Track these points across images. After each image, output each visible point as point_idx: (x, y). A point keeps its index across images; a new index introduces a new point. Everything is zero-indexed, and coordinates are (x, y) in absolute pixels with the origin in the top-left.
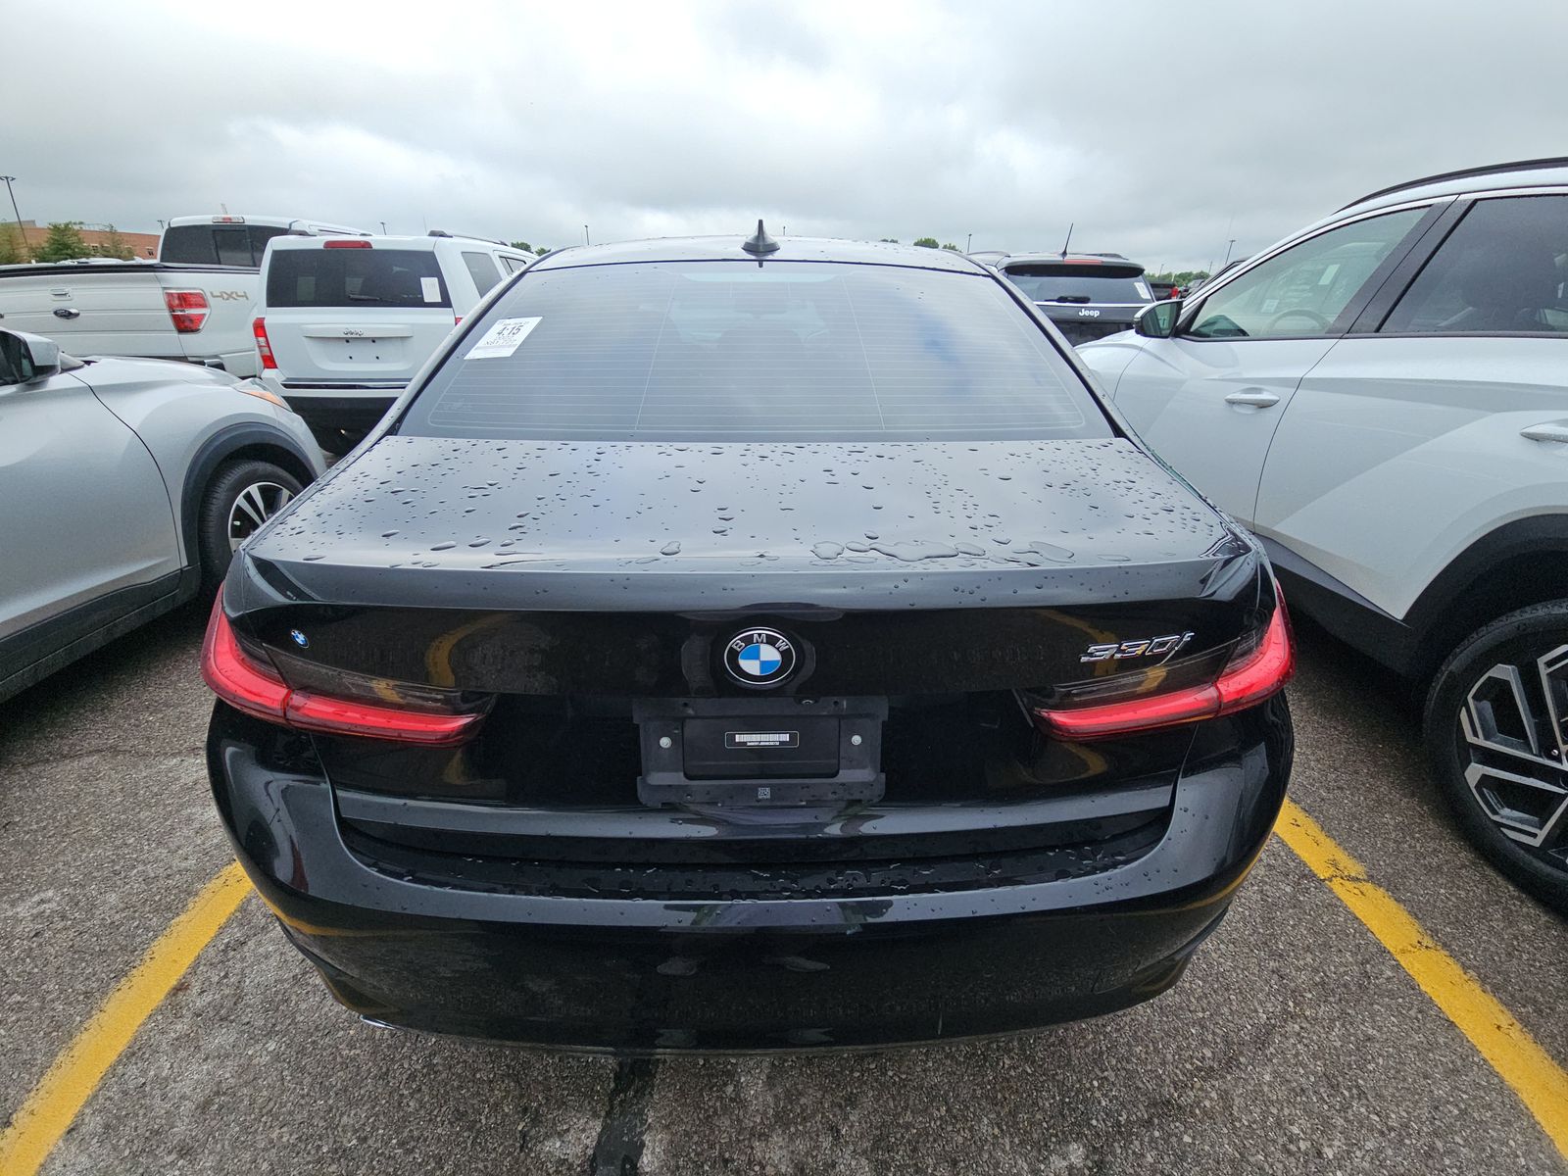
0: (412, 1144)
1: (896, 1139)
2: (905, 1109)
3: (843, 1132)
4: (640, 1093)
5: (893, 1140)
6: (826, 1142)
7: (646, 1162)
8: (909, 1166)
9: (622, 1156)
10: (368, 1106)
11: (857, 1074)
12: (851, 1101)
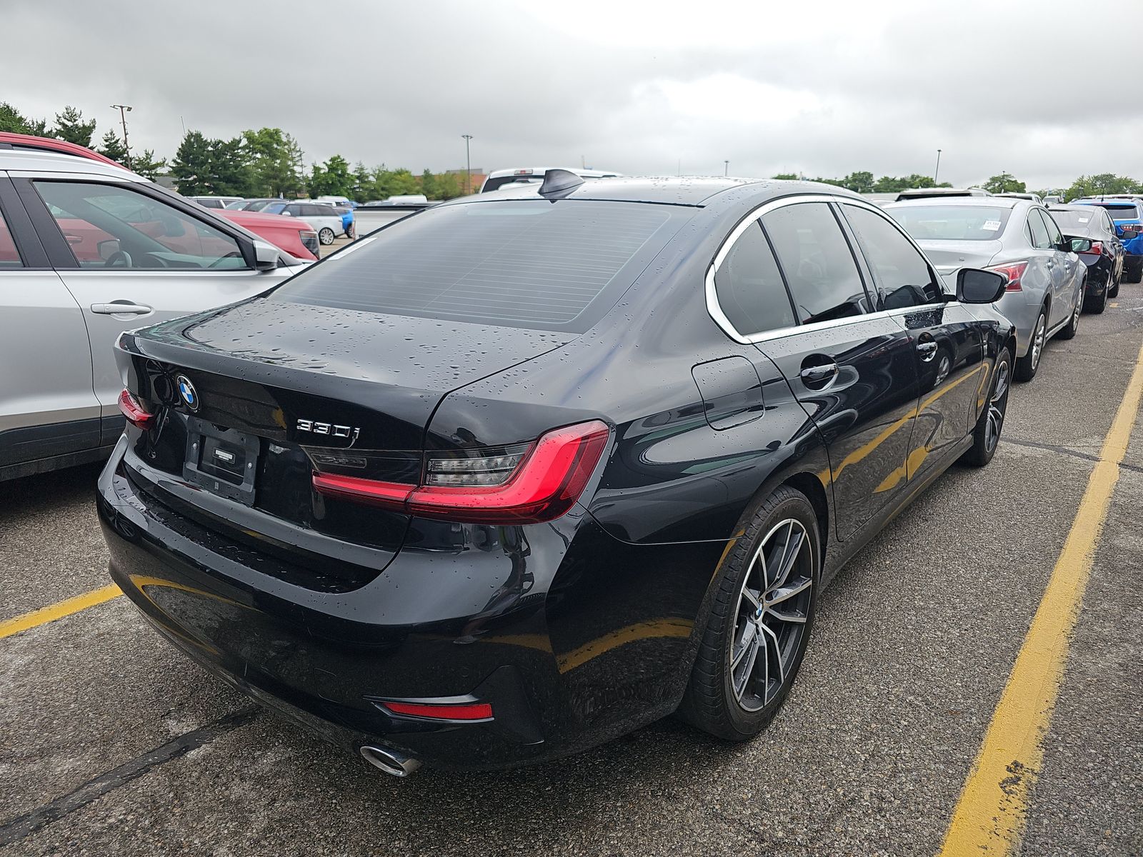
0: (136, 689)
1: (292, 826)
2: (316, 819)
3: (276, 805)
4: (226, 728)
5: (291, 825)
6: (264, 802)
7: (192, 753)
8: (281, 839)
9: (187, 744)
10: (140, 667)
11: (319, 789)
12: (298, 797)
